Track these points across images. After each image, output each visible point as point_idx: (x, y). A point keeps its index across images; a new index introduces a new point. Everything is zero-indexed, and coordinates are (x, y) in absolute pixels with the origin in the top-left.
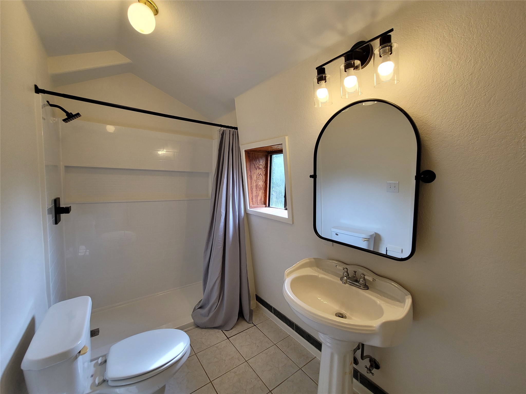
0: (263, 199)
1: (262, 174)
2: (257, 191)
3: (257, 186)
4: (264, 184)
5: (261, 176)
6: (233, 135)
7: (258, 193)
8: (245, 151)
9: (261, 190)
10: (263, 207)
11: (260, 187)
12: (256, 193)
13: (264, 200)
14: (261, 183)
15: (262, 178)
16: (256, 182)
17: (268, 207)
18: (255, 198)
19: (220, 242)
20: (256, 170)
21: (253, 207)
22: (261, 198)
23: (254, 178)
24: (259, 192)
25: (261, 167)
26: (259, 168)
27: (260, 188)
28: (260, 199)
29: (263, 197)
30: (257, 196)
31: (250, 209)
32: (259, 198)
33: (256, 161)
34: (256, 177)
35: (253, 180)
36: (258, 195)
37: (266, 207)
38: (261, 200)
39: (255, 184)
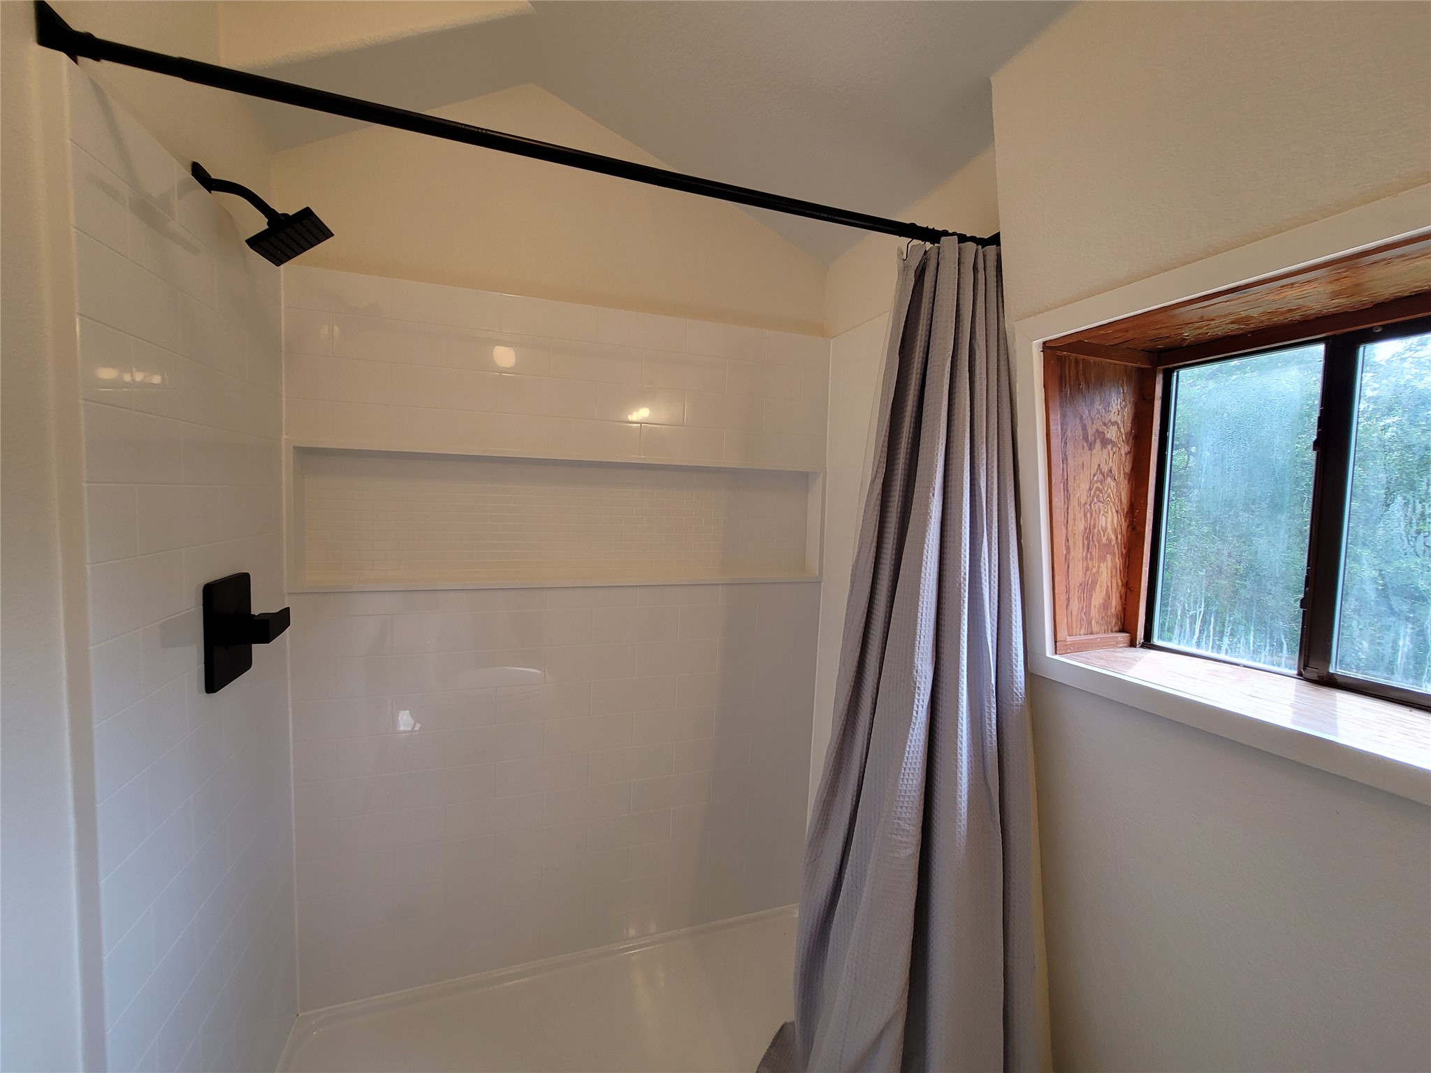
0: (1114, 603)
1: (1115, 472)
2: (1091, 559)
3: (1089, 533)
4: (1124, 525)
5: (1113, 484)
6: (975, 269)
7: (1095, 570)
8: (1047, 347)
9: (1109, 557)
10: (1116, 645)
11: (1104, 540)
12: (1087, 569)
13: (1119, 608)
14: (1110, 521)
15: (1117, 490)
16: (1085, 515)
17: (1143, 646)
18: (1079, 598)
19: (907, 827)
20: (1090, 449)
21: (1073, 644)
22: (1108, 596)
23: (1081, 491)
24: (1099, 567)
25: (1112, 434)
26: (1105, 442)
27: (1105, 545)
28: (1102, 601)
29: (1114, 590)
30: (1088, 588)
31: (1057, 657)
32: (1098, 598)
33: (1093, 402)
34: (1090, 489)
35: (1074, 502)
36: (1094, 583)
37: (1132, 644)
38: (1105, 606)
39: (1080, 526)
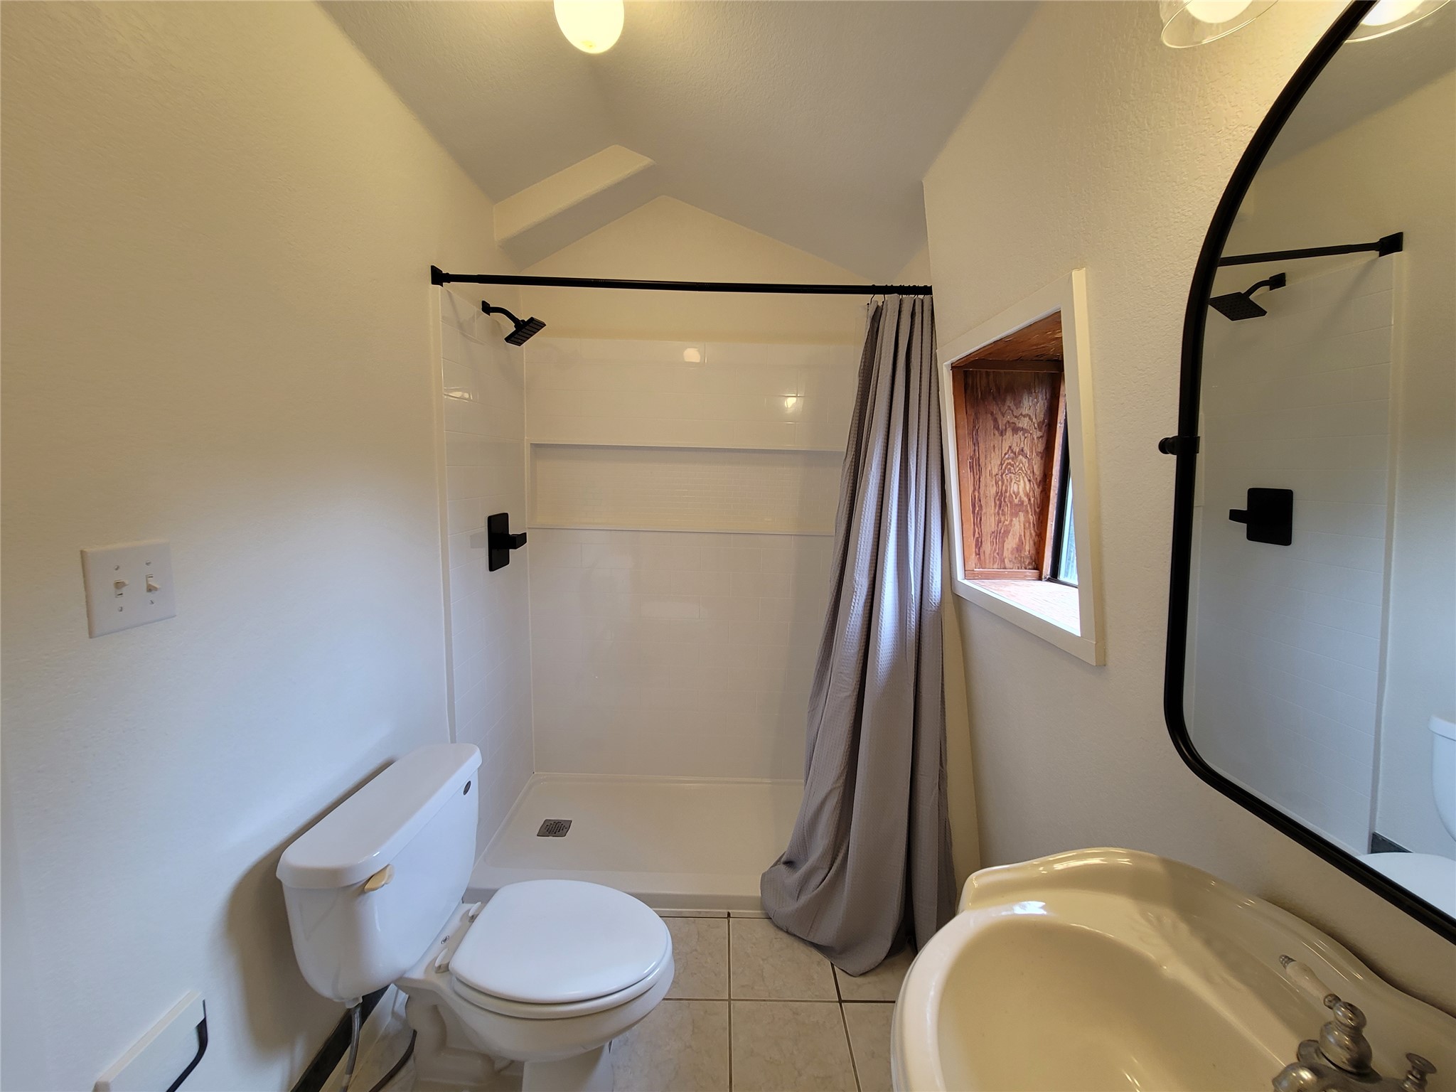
0: (1027, 548)
1: (1027, 450)
2: (1004, 515)
3: (1000, 498)
4: (1038, 491)
5: (1024, 460)
7: (1007, 523)
8: (955, 368)
9: (1021, 514)
10: (1024, 578)
11: (1016, 501)
12: (999, 521)
13: (1033, 552)
14: (1022, 487)
15: (1029, 464)
16: (997, 483)
17: (1049, 580)
18: (992, 543)
19: (847, 679)
20: (1002, 434)
21: (981, 573)
22: (1021, 543)
23: (992, 464)
24: (1011, 521)
25: (1024, 423)
26: (1016, 430)
27: (1016, 505)
28: (1014, 546)
29: (1028, 538)
30: (1000, 535)
31: (966, 582)
32: (1010, 543)
33: (1004, 401)
34: (1002, 464)
35: (986, 474)
36: (1007, 532)
37: (1040, 578)
38: (1019, 549)
39: (993, 490)
